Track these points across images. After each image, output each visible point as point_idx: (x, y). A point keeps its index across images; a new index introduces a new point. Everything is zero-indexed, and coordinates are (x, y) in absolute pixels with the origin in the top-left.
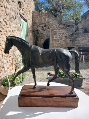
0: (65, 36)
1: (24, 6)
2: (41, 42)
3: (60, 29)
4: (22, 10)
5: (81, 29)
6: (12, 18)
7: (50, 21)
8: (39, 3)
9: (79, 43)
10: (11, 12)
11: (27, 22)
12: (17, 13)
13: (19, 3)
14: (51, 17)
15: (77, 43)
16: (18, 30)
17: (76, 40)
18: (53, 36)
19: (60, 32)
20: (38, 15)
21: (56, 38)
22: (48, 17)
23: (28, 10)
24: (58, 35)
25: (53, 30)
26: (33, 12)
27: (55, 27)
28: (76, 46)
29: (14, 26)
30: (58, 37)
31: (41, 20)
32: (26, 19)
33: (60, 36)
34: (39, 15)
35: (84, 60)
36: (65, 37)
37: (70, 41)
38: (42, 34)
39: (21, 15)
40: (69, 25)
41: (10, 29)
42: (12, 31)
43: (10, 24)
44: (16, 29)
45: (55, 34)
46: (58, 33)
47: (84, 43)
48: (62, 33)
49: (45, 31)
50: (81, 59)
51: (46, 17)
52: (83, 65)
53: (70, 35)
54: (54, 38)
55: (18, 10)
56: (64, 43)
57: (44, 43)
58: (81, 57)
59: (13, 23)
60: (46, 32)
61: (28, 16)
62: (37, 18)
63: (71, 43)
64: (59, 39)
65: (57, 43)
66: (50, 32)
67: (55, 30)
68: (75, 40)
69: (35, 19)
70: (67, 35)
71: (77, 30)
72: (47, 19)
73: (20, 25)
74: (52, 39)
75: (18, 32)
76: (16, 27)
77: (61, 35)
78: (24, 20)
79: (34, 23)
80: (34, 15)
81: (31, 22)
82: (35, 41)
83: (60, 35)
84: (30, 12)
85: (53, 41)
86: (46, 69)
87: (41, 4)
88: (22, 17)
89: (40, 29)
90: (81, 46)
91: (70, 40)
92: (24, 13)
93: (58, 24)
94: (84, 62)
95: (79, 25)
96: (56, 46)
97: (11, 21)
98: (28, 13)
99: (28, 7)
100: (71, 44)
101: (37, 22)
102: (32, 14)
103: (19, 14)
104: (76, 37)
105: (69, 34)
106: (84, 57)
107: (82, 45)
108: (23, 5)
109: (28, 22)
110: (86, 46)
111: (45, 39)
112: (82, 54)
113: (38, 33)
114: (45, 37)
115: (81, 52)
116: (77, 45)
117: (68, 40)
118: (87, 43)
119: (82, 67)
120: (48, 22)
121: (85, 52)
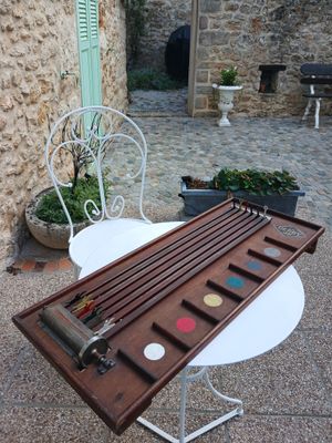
0: (253, 16)
2: (155, 42)
9: (306, 50)
15: (297, 48)
16: (68, 11)
17: (297, 35)
18: (206, 19)
19: (232, 2)
21: (216, 26)
24: (223, 12)
28: (290, 63)
30: (223, 22)
33: (231, 16)
35: (317, 116)
36: (254, 21)
37: (272, 38)
38: (161, 4)
41: (37, 13)
44: (61, 5)
45: (213, 11)
46: (223, 7)
47: (325, 49)
48: (240, 4)
50: (307, 112)
52: (310, 137)
53: (272, 14)
54: (209, 29)
56: (246, 47)
58: (310, 106)
63: (274, 48)
64: (227, 30)
65: (220, 47)
68: (293, 37)
70: (262, 13)
74: (199, 31)
75: (68, 19)
77: (238, 12)
83: (234, 14)
85: (206, 42)
86: (176, 158)
90: (314, 62)
91: (270, 34)
94: (317, 127)
96: (218, 61)
100: (274, 52)
104: (298, 20)
105: (270, 10)
106: (318, 104)
107: (316, 56)
112: (313, 96)
115: (312, 88)
116: (297, 58)
117: (262, 34)
119: (306, 146)
121: (327, 86)
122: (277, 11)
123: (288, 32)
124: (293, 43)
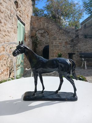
0: (65, 41)
1: (22, 8)
2: (40, 49)
3: (60, 35)
4: (20, 12)
5: (81, 35)
6: (7, 17)
7: (50, 27)
8: (38, 10)
9: (80, 49)
10: (7, 10)
11: (24, 25)
12: (13, 13)
13: (16, 3)
14: (50, 22)
15: (77, 49)
16: (15, 32)
18: (53, 42)
19: (60, 38)
20: (36, 20)
21: (56, 43)
22: (47, 22)
23: (26, 13)
24: (57, 40)
25: (52, 35)
26: (32, 17)
27: (55, 32)
28: (76, 53)
29: (10, 26)
30: (58, 42)
31: (39, 25)
32: (23, 22)
34: (38, 20)
35: (86, 66)
37: (71, 46)
38: (42, 40)
39: (18, 17)
40: (68, 31)
41: (4, 28)
42: (7, 31)
43: (4, 23)
44: (13, 30)
45: (55, 40)
46: (57, 39)
47: (85, 49)
48: (62, 38)
49: (44, 37)
50: (82, 65)
51: (45, 22)
52: (85, 71)
53: (70, 41)
54: (54, 44)
55: (15, 11)
56: (64, 49)
57: (44, 50)
58: (83, 63)
59: (8, 23)
60: (46, 39)
61: (26, 19)
62: (36, 22)
64: (59, 45)
65: (57, 48)
66: (49, 39)
67: (55, 36)
68: (76, 46)
69: (33, 24)
70: (68, 41)
71: (77, 36)
72: (46, 24)
73: (17, 27)
74: (51, 45)
75: (15, 34)
76: (12, 28)
77: (61, 40)
78: (22, 22)
79: (32, 29)
80: (33, 19)
81: (29, 27)
82: (33, 48)
83: (60, 41)
84: (28, 16)
85: (53, 47)
87: (40, 11)
88: (19, 19)
89: (39, 35)
91: (70, 45)
92: (21, 16)
93: (58, 29)
94: (86, 69)
95: (79, 31)
96: (57, 52)
97: (6, 20)
98: (26, 16)
99: (26, 11)
100: (72, 50)
101: (36, 27)
102: (30, 19)
103: (15, 14)
104: (77, 42)
105: (70, 40)
106: (85, 63)
107: (83, 51)
108: (20, 6)
109: (26, 26)
110: (87, 52)
111: (45, 46)
112: (83, 60)
113: (37, 40)
114: (45, 43)
115: (83, 58)
116: (78, 51)
117: (68, 46)
118: (88, 49)
119: (84, 74)
120: (47, 27)
121: (87, 58)
122: (71, 40)
123: (75, 45)
124: (76, 48)
